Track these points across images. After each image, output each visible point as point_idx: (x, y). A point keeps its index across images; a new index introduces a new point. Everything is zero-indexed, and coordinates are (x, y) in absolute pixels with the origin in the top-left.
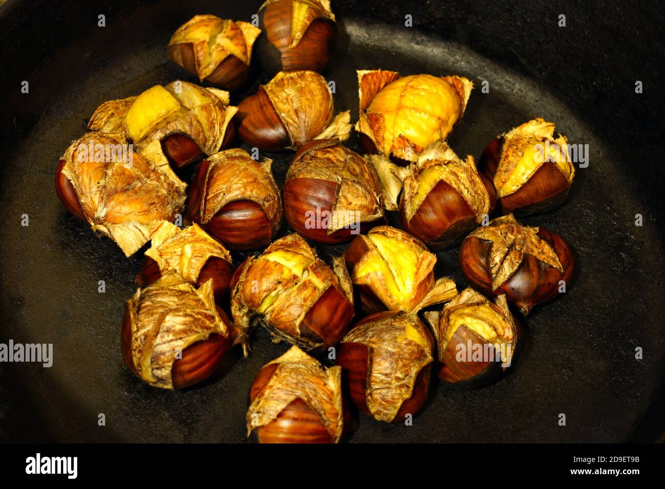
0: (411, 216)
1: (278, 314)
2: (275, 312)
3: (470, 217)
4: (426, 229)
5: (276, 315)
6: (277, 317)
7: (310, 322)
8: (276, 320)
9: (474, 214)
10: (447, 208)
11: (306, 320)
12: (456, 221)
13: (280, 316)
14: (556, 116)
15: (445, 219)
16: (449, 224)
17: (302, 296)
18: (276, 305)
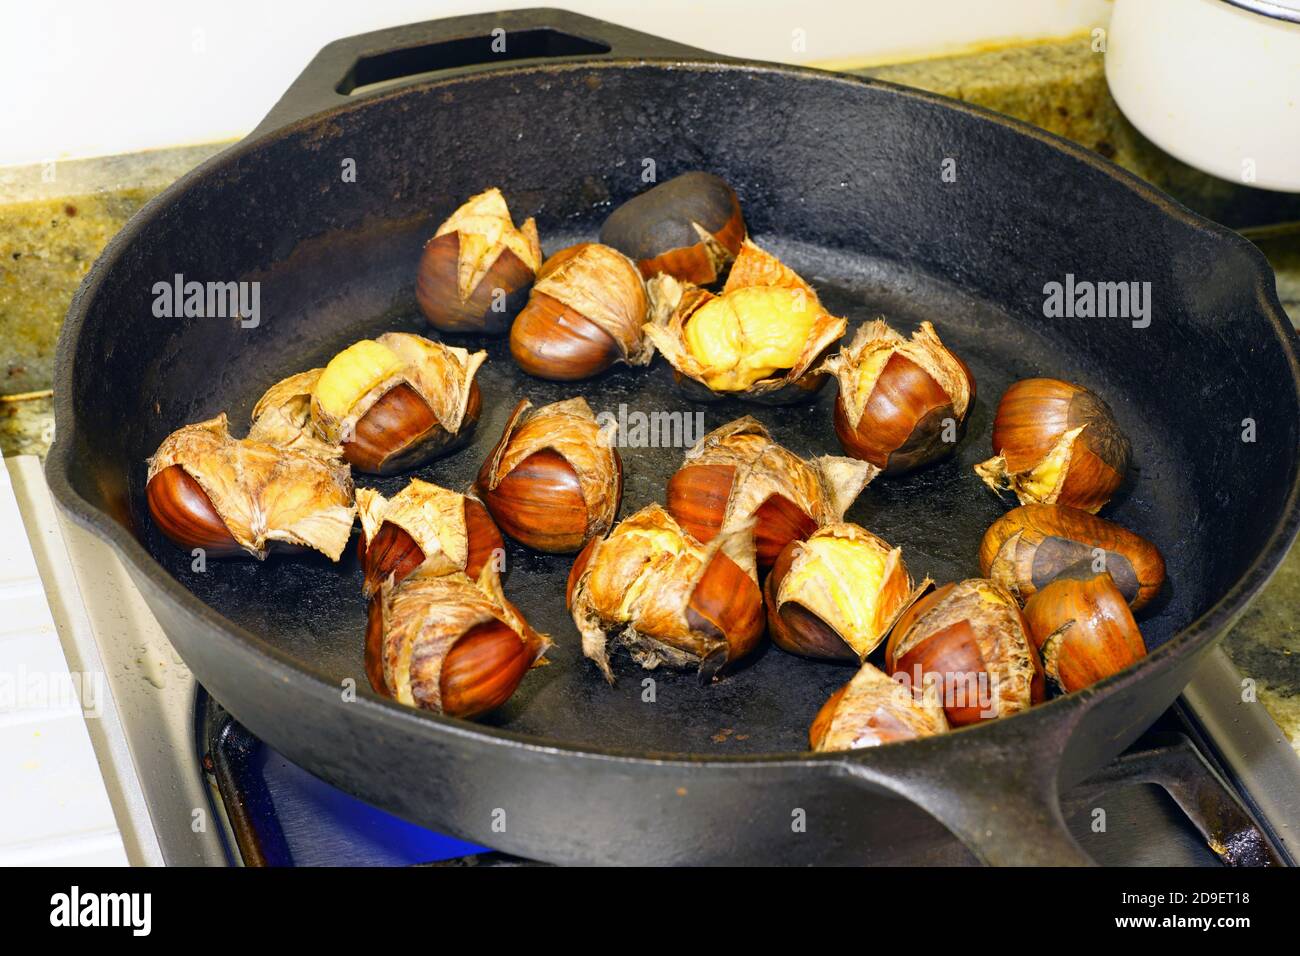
0: (858, 420)
1: (652, 606)
2: (647, 606)
3: (944, 404)
4: (884, 433)
5: (648, 610)
6: (651, 612)
7: (701, 607)
8: (649, 617)
9: (950, 400)
10: (910, 394)
11: (693, 603)
12: (925, 412)
13: (654, 610)
14: (944, 305)
15: (910, 413)
16: (915, 419)
17: (684, 573)
18: (644, 596)
